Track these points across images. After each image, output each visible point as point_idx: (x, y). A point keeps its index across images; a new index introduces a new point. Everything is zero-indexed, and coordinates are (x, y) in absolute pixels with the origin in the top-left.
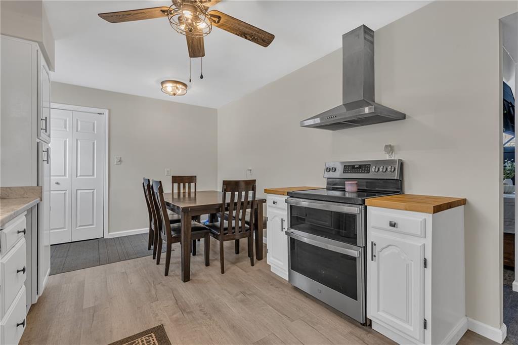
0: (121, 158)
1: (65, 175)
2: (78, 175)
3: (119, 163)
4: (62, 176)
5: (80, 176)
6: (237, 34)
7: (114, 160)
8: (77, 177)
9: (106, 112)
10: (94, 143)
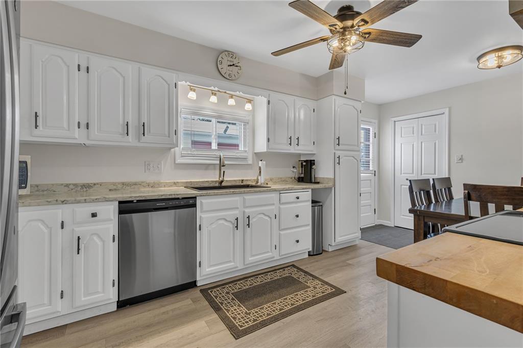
0: (462, 156)
1: (413, 173)
2: (423, 173)
3: (460, 161)
4: (411, 174)
5: (424, 174)
6: (392, 14)
7: (455, 159)
8: (421, 174)
9: (447, 111)
10: (435, 144)
